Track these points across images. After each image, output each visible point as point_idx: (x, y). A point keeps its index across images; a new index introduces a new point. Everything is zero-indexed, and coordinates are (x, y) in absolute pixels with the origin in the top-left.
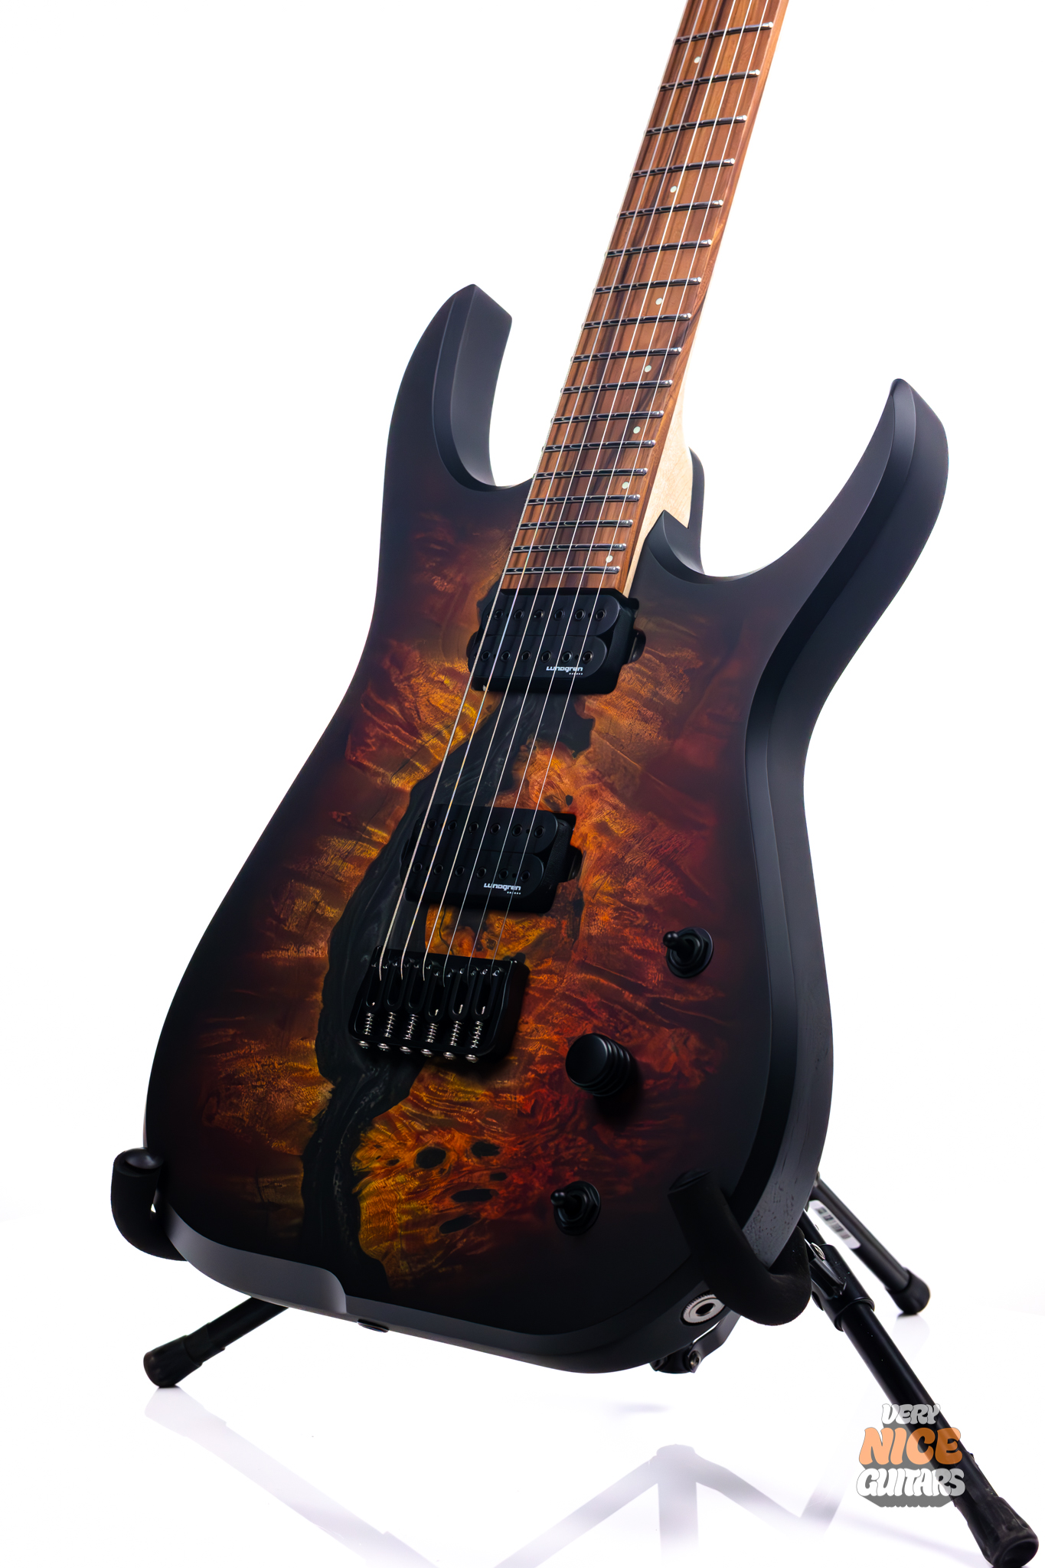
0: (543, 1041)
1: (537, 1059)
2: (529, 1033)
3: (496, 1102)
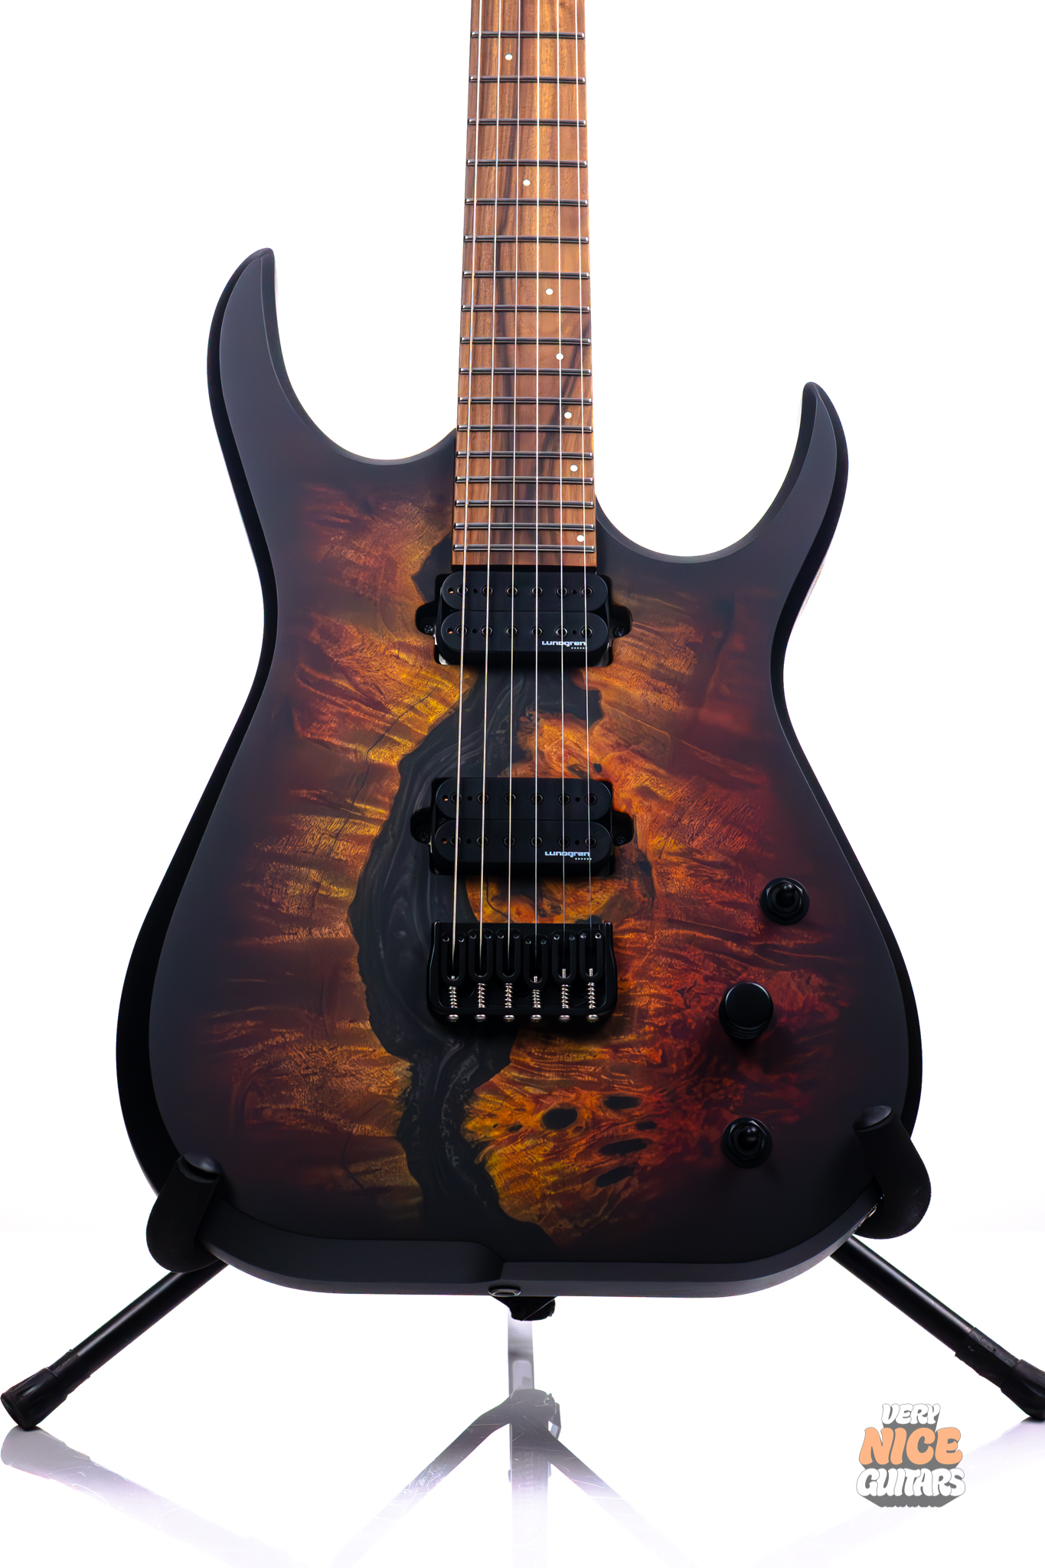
0: (651, 996)
1: (650, 1012)
2: (633, 989)
3: (618, 1057)
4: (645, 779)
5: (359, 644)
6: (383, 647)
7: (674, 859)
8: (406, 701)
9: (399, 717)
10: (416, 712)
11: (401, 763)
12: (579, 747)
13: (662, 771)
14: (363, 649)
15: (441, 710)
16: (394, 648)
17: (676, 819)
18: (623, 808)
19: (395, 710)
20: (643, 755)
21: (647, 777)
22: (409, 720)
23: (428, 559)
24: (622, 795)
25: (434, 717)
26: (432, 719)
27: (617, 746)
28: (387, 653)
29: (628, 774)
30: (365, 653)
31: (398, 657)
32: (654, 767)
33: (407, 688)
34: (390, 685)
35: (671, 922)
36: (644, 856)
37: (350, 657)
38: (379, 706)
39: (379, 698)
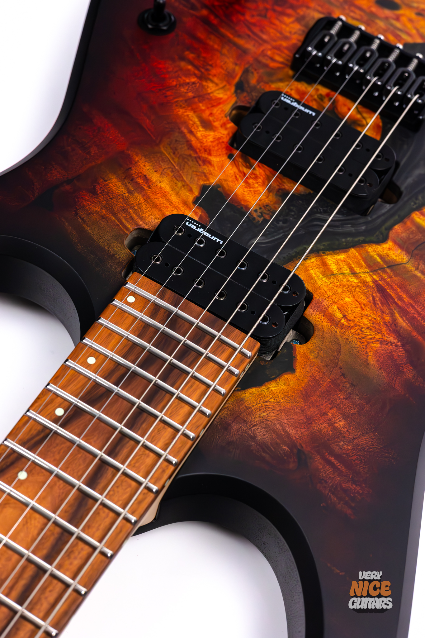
4: (201, 132)
5: (372, 345)
6: (353, 331)
7: (215, 80)
8: (355, 281)
9: (368, 272)
10: (351, 269)
11: (384, 240)
12: (236, 177)
13: (185, 131)
14: (371, 339)
15: (331, 260)
16: (343, 325)
17: (196, 100)
18: (231, 125)
19: (368, 279)
20: (191, 147)
21: (198, 132)
22: (361, 266)
23: (270, 380)
24: (225, 132)
25: (339, 257)
26: (342, 256)
27: (206, 162)
28: (352, 325)
29: (212, 142)
30: (370, 335)
31: (345, 316)
32: (189, 136)
33: (349, 289)
34: (363, 299)
35: (245, 52)
36: (236, 92)
37: (385, 338)
38: (380, 289)
39: (377, 296)
